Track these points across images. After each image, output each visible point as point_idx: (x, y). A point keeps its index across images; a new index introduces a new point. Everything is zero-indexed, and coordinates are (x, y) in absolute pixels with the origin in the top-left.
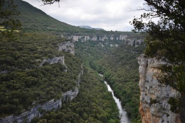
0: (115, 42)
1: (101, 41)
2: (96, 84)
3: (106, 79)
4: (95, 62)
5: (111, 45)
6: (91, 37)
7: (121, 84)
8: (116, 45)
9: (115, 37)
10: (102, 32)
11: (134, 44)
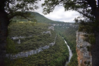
0: (68, 26)
1: (63, 26)
2: (61, 41)
3: (65, 39)
4: (61, 33)
5: (67, 27)
6: (60, 24)
7: (70, 41)
8: (68, 27)
9: (68, 24)
10: (64, 23)
11: (75, 27)
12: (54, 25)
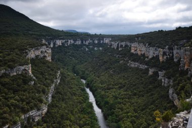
0: (99, 45)
1: (85, 45)
2: (75, 94)
5: (96, 49)
6: (75, 41)
8: (101, 49)
9: (99, 40)
10: (86, 36)
11: (118, 48)
12: (59, 43)
